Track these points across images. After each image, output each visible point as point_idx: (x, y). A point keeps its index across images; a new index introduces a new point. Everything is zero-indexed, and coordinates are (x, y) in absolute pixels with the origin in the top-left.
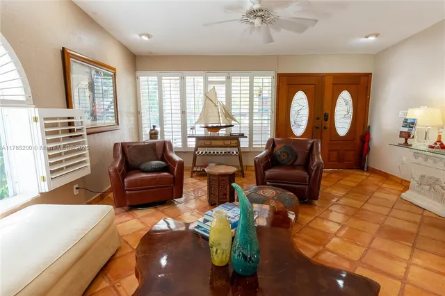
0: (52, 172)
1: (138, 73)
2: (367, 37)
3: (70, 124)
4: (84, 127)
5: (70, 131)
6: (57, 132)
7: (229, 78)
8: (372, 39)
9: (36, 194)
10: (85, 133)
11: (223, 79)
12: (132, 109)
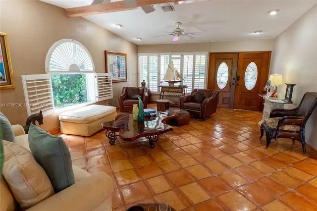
0: (100, 95)
1: (139, 54)
2: (255, 32)
3: (107, 79)
4: (111, 80)
5: (106, 81)
6: (102, 81)
7: (182, 56)
8: (258, 33)
9: (95, 102)
10: (111, 82)
11: (180, 56)
12: (135, 72)
